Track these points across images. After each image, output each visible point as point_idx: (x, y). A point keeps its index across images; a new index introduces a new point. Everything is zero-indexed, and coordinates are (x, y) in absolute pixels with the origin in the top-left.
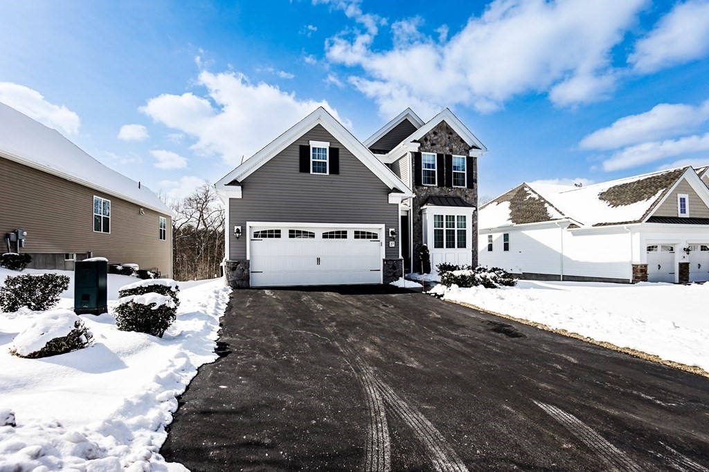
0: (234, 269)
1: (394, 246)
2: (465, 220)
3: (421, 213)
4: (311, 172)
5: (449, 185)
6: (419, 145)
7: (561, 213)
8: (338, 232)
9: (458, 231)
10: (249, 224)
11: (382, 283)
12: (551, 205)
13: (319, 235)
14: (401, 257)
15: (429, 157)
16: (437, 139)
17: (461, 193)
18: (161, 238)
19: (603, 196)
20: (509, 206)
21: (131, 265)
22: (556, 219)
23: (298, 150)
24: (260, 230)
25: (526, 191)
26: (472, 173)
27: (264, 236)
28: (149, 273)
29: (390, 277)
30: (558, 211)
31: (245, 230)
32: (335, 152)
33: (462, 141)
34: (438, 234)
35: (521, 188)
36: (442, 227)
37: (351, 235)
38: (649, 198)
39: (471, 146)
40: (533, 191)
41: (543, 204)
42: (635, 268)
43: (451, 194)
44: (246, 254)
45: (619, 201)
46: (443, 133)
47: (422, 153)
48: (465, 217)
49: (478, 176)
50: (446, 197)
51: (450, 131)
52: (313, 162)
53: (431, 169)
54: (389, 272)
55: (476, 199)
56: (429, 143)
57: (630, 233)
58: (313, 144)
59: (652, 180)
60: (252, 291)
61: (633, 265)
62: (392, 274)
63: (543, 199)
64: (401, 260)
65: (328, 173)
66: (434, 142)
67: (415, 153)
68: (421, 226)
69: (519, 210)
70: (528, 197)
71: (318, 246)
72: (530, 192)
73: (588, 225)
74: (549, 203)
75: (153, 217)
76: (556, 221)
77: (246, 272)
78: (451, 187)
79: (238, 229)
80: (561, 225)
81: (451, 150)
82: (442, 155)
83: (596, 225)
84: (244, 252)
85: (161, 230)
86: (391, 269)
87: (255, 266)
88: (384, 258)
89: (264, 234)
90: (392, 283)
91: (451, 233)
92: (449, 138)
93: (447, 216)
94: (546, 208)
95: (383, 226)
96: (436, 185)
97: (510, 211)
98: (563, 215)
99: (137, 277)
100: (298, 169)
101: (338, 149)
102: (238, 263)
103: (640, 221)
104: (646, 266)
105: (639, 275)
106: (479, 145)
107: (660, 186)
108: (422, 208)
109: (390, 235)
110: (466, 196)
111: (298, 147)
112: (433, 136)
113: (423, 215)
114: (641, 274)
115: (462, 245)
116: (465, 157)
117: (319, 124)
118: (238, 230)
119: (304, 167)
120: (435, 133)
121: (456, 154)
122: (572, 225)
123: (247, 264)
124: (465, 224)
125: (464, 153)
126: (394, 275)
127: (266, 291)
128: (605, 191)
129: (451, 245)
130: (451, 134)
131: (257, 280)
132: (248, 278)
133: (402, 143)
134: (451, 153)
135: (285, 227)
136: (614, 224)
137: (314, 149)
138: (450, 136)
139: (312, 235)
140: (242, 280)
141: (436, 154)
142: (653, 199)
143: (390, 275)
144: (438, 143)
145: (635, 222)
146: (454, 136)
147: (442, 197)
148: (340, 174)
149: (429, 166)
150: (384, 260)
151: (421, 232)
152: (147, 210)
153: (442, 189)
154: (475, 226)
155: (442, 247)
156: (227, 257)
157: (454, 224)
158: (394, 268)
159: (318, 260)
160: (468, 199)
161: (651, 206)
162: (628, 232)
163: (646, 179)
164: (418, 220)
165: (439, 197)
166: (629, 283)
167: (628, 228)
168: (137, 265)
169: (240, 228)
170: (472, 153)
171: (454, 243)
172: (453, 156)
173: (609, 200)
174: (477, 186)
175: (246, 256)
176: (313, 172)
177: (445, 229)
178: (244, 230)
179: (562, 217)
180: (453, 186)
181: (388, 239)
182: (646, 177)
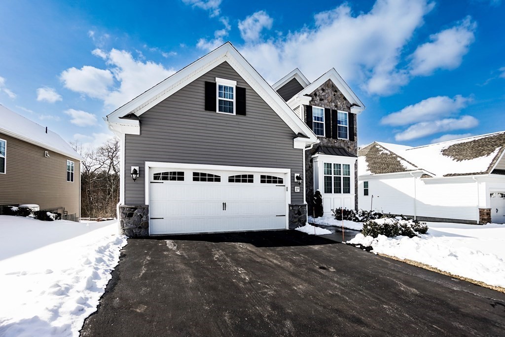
0: (130, 215)
1: (299, 191)
2: (349, 168)
3: (311, 161)
4: (217, 111)
5: (335, 137)
6: (310, 98)
7: (413, 165)
8: (244, 176)
9: (344, 177)
10: (148, 164)
11: (288, 228)
12: (403, 159)
13: (224, 178)
14: (305, 203)
15: (318, 111)
16: (325, 95)
17: (344, 145)
18: (68, 180)
19: (445, 152)
20: (365, 159)
21: (30, 206)
22: (410, 170)
23: (204, 86)
24: (161, 172)
25: (378, 148)
26: (353, 127)
27: (165, 178)
28: (48, 213)
29: (296, 222)
30: (410, 163)
31: (144, 171)
32: (241, 92)
33: (345, 99)
34: (328, 180)
35: (372, 146)
36: (331, 174)
37: (257, 179)
38: (488, 154)
39: (352, 103)
40: (384, 148)
41: (395, 158)
42: (482, 212)
43: (337, 145)
44: (144, 198)
45: (461, 157)
46: (329, 91)
47: (313, 106)
48: (349, 165)
49: (357, 130)
50: (333, 147)
51: (335, 90)
52: (219, 100)
53: (320, 122)
54: (295, 218)
55: (356, 150)
56: (318, 98)
57: (477, 182)
58: (220, 82)
59: (487, 140)
60: (151, 242)
61: (480, 209)
62: (297, 220)
63: (395, 154)
64: (305, 205)
65: (234, 114)
66: (323, 97)
67: (307, 105)
68: (312, 173)
69: (375, 163)
70: (381, 153)
71: (224, 190)
72: (382, 149)
73: (440, 175)
74: (400, 157)
75: (60, 160)
76: (411, 172)
77: (144, 219)
78: (337, 139)
79: (135, 169)
80: (415, 175)
81: (336, 106)
82: (329, 109)
83: (447, 176)
84: (143, 196)
85: (69, 173)
86: (297, 215)
87: (154, 212)
88: (290, 203)
89: (165, 176)
90: (297, 229)
91: (338, 179)
92: (334, 95)
93: (334, 164)
94: (399, 161)
95: (288, 171)
96: (325, 136)
97: (367, 164)
98: (416, 167)
99: (35, 218)
100: (204, 107)
101: (245, 89)
102: (135, 209)
103: (487, 172)
104: (490, 210)
105: (486, 218)
106: (359, 103)
107: (496, 145)
108: (313, 156)
109: (296, 180)
110: (348, 147)
111: (204, 83)
112: (321, 92)
113: (314, 163)
114: (486, 217)
115: (347, 191)
116: (347, 113)
117: (226, 62)
118: (135, 171)
119: (210, 105)
120: (323, 90)
121: (340, 110)
122: (424, 175)
123: (145, 210)
124: (349, 171)
125: (347, 109)
126: (299, 221)
127: (168, 242)
128: (446, 148)
129: (338, 191)
130: (336, 91)
131: (157, 227)
132: (146, 226)
133: (296, 95)
134: (336, 109)
135: (189, 169)
136: (463, 175)
137: (220, 87)
138: (335, 93)
139: (218, 179)
140: (140, 228)
141: (324, 109)
142: (493, 155)
143: (295, 221)
144: (326, 99)
145: (482, 173)
146: (338, 94)
147: (329, 147)
148: (247, 116)
149: (318, 119)
150: (290, 206)
151: (312, 179)
152: (52, 153)
153: (329, 140)
154: (356, 174)
155: (331, 192)
156: (122, 202)
157: (340, 171)
158: (299, 213)
159: (224, 205)
160: (350, 150)
161: (493, 161)
162: (475, 181)
163: (480, 139)
164: (310, 167)
165: (327, 147)
166: (476, 224)
167: (475, 178)
168: (38, 206)
169: (137, 168)
170: (353, 110)
171: (340, 189)
172: (338, 111)
173: (453, 155)
174: (356, 139)
175: (144, 201)
176: (219, 111)
177: (333, 176)
178: (142, 171)
179: (415, 168)
180: (338, 138)
181: (294, 185)
182: (480, 138)
